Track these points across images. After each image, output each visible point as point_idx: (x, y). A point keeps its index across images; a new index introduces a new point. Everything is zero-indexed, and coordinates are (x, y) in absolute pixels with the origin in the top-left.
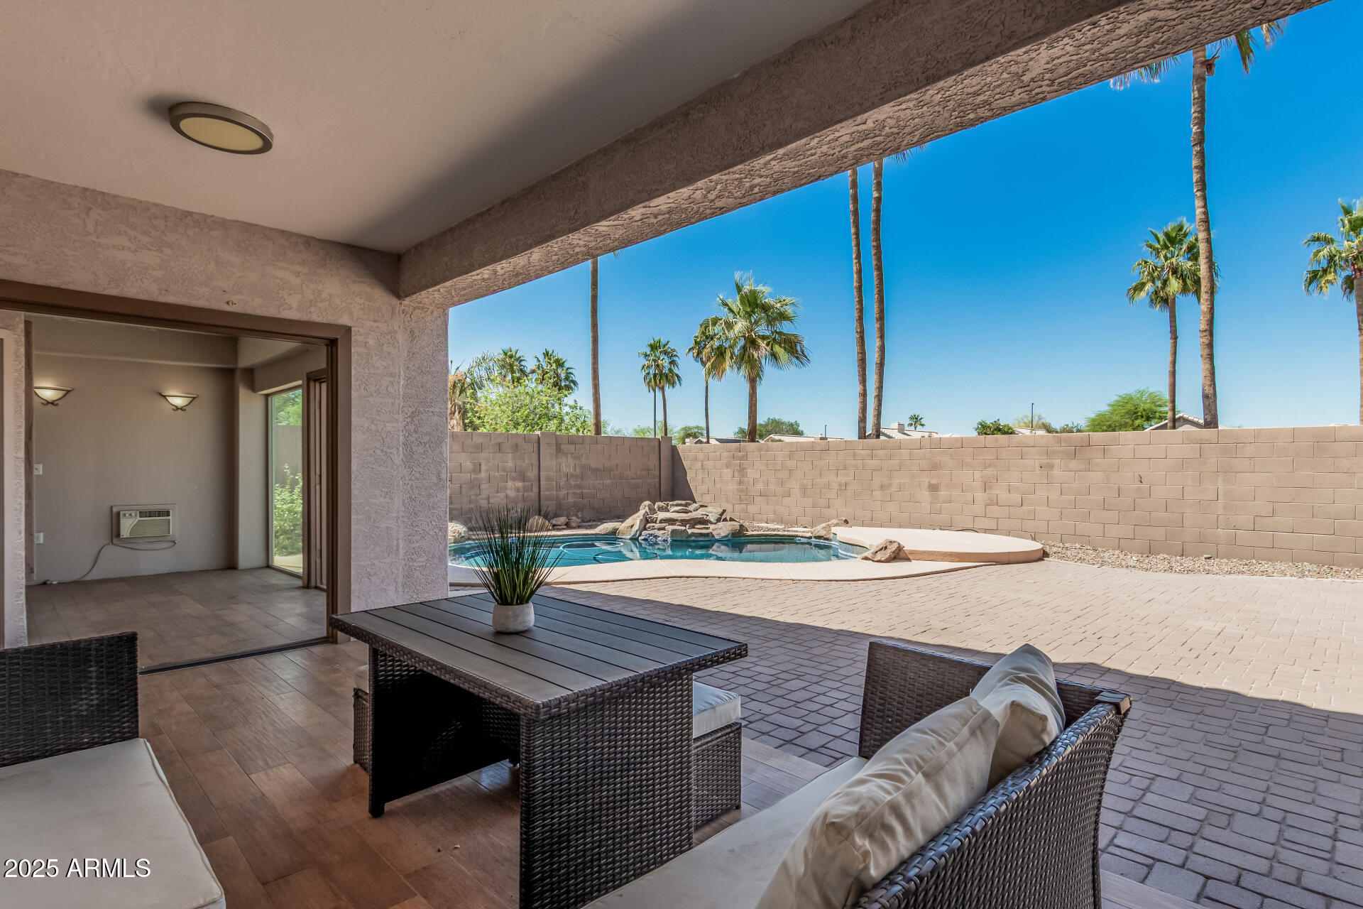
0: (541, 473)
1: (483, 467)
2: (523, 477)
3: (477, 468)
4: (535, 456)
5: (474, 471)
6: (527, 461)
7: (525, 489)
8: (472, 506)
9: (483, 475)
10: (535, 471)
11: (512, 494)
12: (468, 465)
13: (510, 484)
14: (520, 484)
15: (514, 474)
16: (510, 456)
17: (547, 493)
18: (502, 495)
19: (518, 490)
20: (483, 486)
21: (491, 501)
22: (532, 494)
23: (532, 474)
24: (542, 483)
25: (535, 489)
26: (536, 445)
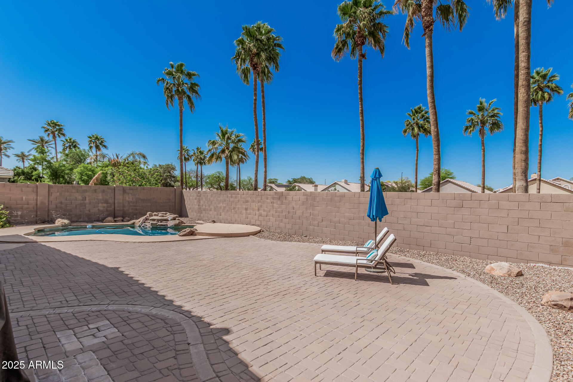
0: (116, 201)
1: (87, 199)
2: (107, 202)
3: (84, 199)
4: (113, 194)
5: (82, 200)
6: (109, 196)
7: (108, 207)
8: (82, 213)
9: (87, 201)
10: (113, 200)
11: (101, 209)
12: (80, 197)
13: (100, 205)
14: (105, 205)
15: (102, 201)
16: (100, 194)
17: (118, 208)
18: (96, 209)
19: (104, 207)
20: (87, 206)
21: (91, 211)
22: (111, 209)
23: (111, 201)
24: (116, 204)
25: (113, 207)
26: (113, 190)
